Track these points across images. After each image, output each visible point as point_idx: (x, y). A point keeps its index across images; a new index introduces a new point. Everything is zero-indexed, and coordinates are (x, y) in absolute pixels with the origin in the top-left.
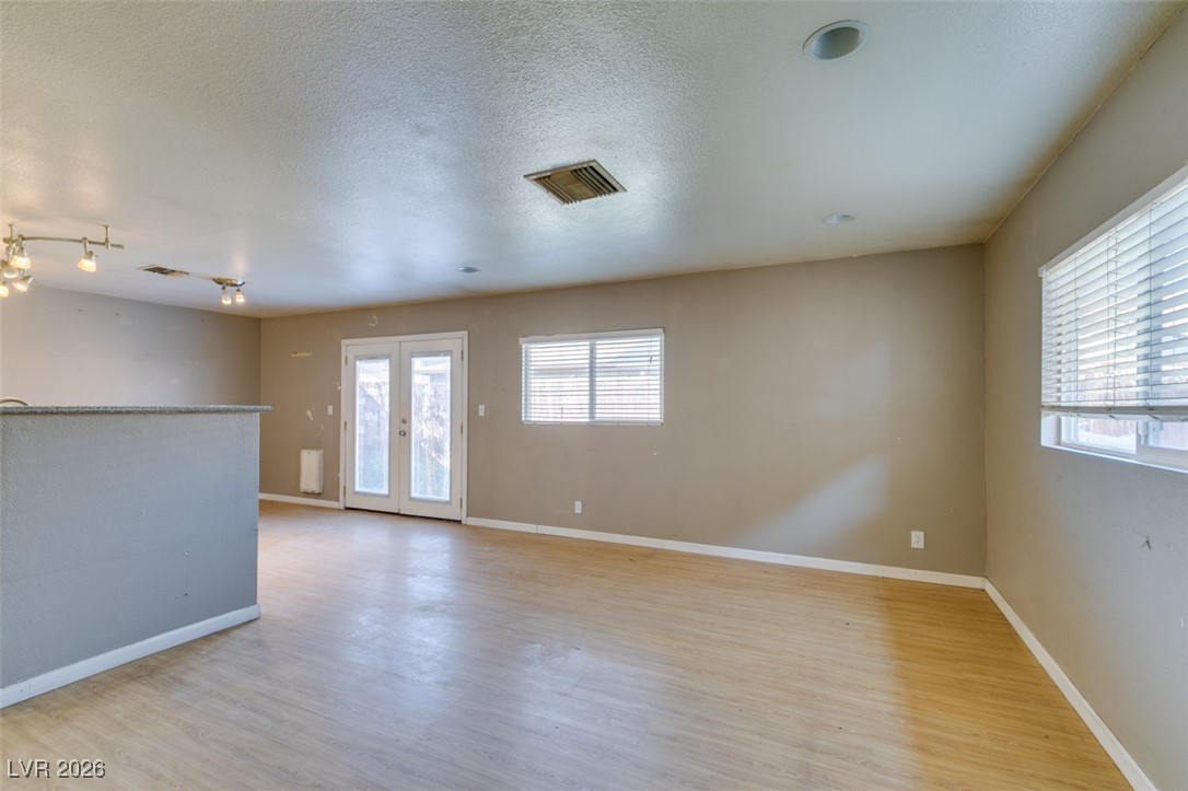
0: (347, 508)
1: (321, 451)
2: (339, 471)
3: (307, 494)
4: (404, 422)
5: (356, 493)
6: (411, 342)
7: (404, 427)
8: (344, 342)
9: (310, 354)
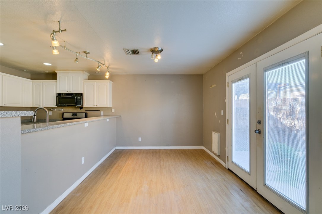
0: (229, 169)
1: (219, 133)
2: (225, 147)
3: (215, 154)
4: (259, 122)
5: (232, 162)
6: (263, 60)
7: (259, 127)
8: (227, 74)
9: (216, 85)
